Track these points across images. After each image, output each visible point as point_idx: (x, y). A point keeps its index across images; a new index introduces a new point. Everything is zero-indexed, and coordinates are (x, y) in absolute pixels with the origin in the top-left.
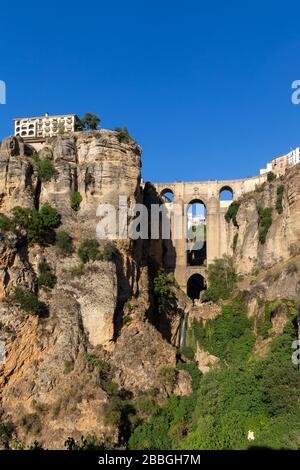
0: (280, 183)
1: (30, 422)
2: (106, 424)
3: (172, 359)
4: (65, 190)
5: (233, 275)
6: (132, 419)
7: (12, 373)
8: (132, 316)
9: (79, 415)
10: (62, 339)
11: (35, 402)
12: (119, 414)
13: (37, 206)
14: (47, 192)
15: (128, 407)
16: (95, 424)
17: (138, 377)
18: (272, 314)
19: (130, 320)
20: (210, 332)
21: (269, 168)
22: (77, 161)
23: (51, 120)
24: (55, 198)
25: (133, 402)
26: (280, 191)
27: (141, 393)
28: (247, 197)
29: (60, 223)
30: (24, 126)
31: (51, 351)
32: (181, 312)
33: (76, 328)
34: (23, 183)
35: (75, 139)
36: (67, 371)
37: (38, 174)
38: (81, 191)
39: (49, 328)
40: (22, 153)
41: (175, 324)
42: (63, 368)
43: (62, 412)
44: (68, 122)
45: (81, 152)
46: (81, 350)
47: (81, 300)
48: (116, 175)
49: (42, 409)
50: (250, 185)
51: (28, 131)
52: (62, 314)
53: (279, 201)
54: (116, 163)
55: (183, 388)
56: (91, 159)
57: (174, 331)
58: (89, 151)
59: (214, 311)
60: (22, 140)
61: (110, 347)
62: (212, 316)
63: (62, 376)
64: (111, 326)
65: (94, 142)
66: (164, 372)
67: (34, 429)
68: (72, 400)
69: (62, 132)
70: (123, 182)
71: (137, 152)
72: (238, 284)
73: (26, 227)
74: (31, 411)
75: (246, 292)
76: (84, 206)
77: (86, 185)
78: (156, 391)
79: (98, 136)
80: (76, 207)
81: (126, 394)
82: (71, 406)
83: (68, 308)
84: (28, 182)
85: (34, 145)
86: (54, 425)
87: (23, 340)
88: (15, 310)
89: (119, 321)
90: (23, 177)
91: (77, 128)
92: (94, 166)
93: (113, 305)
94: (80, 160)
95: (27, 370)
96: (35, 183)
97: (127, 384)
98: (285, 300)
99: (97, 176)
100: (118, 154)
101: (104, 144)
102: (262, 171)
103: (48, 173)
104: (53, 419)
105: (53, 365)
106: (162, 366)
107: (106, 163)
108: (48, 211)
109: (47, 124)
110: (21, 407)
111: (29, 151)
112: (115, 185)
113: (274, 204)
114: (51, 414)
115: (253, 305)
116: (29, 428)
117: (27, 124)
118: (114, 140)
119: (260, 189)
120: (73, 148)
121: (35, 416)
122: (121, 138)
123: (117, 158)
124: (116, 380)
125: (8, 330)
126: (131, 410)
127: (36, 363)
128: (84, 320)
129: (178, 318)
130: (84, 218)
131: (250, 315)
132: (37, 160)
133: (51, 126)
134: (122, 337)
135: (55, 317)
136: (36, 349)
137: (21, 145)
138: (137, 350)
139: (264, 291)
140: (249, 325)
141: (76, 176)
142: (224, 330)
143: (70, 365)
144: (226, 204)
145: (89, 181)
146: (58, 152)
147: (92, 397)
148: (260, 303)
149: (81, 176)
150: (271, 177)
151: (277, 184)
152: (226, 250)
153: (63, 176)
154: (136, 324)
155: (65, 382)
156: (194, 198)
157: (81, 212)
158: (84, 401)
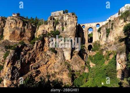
0: (112, 22)
1: (53, 75)
2: (69, 77)
3: (84, 64)
4: (61, 27)
5: (99, 45)
6: (75, 77)
7: (50, 65)
8: (75, 54)
9: (63, 75)
10: (60, 58)
11: (54, 71)
12: (71, 75)
13: (55, 30)
14: (57, 27)
15: (74, 74)
16: (66, 77)
17: (76, 68)
18: (110, 55)
19: (74, 55)
20: (93, 58)
21: (109, 19)
22: (63, 20)
23: (58, 12)
24: (59, 28)
25: (75, 73)
26: (112, 24)
27: (77, 71)
28: (103, 26)
29: (60, 34)
30: (53, 14)
31: (58, 61)
32: (86, 53)
33: (63, 56)
34: (52, 26)
35: (63, 15)
36: (61, 65)
37: (55, 23)
38: (64, 27)
39: (57, 56)
40: (52, 19)
41: (85, 56)
42: (60, 64)
43: (60, 74)
44: (62, 12)
45: (64, 18)
46: (64, 61)
47: (64, 50)
48: (72, 23)
49: (55, 73)
50: (104, 23)
51: (53, 15)
52: (60, 53)
53: (112, 27)
54: (72, 20)
55: (86, 71)
56: (66, 20)
57: (85, 58)
58: (66, 18)
59: (94, 53)
60: (52, 17)
61: (70, 61)
62: (94, 55)
63: (60, 66)
64: (70, 56)
65: (67, 16)
66: (82, 67)
67: (54, 77)
68: (62, 71)
69: (60, 14)
70: (73, 24)
71: (76, 17)
72: (101, 47)
73: (53, 35)
74: (53, 73)
75: (103, 49)
76: (65, 30)
77: (65, 25)
78: (80, 71)
79: (68, 14)
80: (63, 30)
81: (73, 71)
82: (61, 72)
83: (61, 52)
84: (53, 25)
85: (55, 18)
86: (58, 76)
87: (52, 58)
88: (51, 52)
89: (72, 55)
90: (53, 24)
91: (63, 13)
92: (67, 21)
93: (71, 51)
94: (64, 20)
95: (53, 64)
96: (55, 26)
97: (74, 69)
98: (113, 51)
99: (68, 23)
100: (72, 18)
101: (69, 16)
102: (107, 20)
103: (57, 23)
104: (58, 75)
105: (58, 63)
106: (81, 66)
107: (69, 20)
108: (57, 31)
109: (57, 13)
110: (51, 72)
111: (54, 19)
112: (71, 25)
113: (110, 27)
114: (57, 74)
115: (104, 52)
116: (53, 76)
117: (53, 13)
118: (71, 15)
119: (107, 24)
120: (62, 18)
121: (54, 74)
122: (73, 14)
123: (72, 19)
124: (71, 68)
125: (49, 56)
126: (74, 75)
127: (55, 63)
128: (64, 54)
129: (86, 55)
130: (65, 32)
131: (104, 54)
132: (55, 21)
133: (58, 13)
134: (72, 58)
135: (58, 53)
136: (55, 60)
137: (52, 18)
138: (76, 61)
139: (107, 49)
140: (104, 57)
141: (63, 24)
142: (97, 58)
143: (61, 64)
144: (98, 28)
145: (66, 24)
146: (59, 19)
147: (66, 71)
148: (106, 52)
149: (64, 23)
150: (110, 21)
151: (111, 23)
152: (98, 39)
153: (60, 24)
154: (76, 56)
155: (60, 67)
156: (90, 27)
157: (64, 31)
158: (64, 72)
